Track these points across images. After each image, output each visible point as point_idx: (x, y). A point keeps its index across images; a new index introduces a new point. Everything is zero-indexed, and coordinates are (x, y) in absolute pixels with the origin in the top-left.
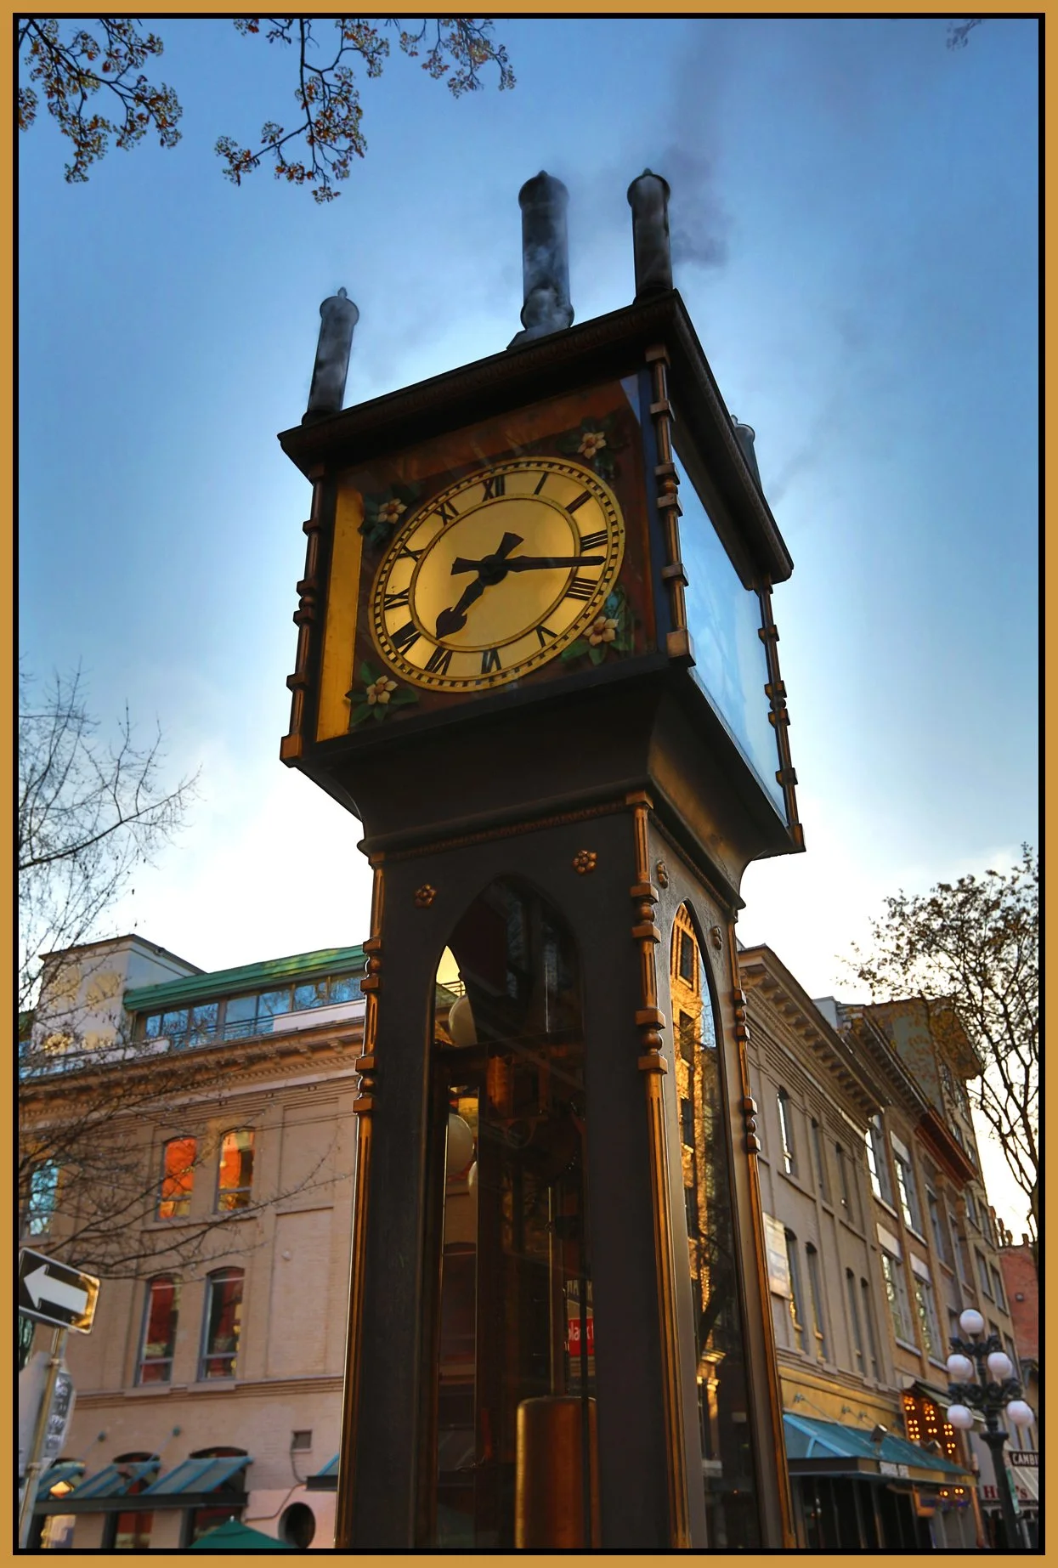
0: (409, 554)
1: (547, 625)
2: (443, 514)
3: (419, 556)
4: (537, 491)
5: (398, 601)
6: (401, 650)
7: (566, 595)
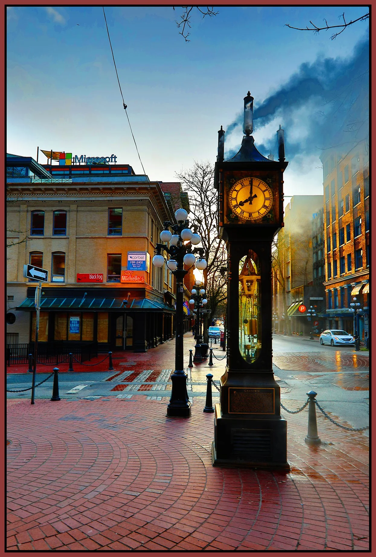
0: (235, 190)
1: (259, 211)
2: (241, 184)
3: (238, 191)
4: (258, 186)
5: (234, 199)
6: (235, 209)
7: (262, 207)
